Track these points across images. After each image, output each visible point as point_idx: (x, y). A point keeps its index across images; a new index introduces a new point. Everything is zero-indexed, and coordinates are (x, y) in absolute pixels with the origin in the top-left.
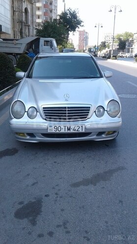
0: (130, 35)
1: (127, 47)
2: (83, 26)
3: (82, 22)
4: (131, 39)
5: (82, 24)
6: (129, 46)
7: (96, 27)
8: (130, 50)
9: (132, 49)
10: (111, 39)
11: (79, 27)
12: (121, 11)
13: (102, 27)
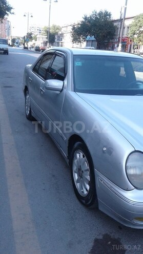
0: (58, 29)
1: (56, 40)
2: (13, 13)
3: (12, 8)
4: (60, 33)
5: (12, 11)
6: (58, 40)
7: (25, 16)
8: (60, 44)
9: (61, 43)
10: (36, 30)
11: (8, 14)
12: (57, 1)
13: (32, 16)
